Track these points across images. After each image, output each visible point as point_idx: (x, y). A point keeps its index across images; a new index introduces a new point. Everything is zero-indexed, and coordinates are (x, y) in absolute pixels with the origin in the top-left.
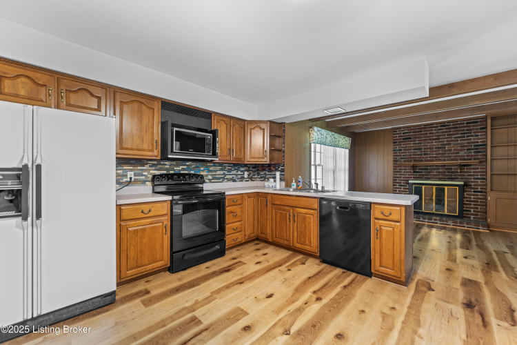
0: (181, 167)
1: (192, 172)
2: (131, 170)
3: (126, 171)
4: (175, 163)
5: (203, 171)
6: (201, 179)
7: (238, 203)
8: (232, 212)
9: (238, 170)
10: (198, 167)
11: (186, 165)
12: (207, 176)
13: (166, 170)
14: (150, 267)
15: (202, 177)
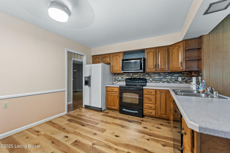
0: (137, 75)
1: (142, 77)
2: (120, 77)
3: (119, 77)
4: (134, 74)
5: (147, 77)
6: (145, 81)
7: (151, 94)
8: (148, 98)
9: (172, 76)
10: (144, 75)
11: (138, 74)
12: (149, 79)
13: (130, 76)
14: (113, 107)
15: (146, 79)
